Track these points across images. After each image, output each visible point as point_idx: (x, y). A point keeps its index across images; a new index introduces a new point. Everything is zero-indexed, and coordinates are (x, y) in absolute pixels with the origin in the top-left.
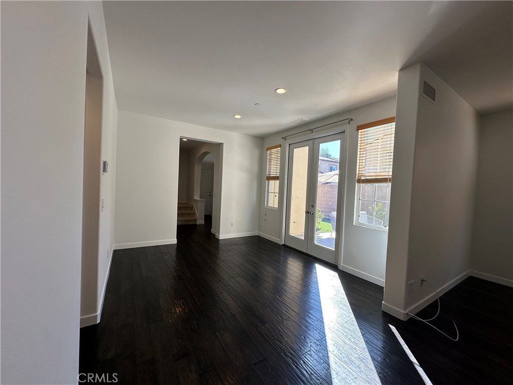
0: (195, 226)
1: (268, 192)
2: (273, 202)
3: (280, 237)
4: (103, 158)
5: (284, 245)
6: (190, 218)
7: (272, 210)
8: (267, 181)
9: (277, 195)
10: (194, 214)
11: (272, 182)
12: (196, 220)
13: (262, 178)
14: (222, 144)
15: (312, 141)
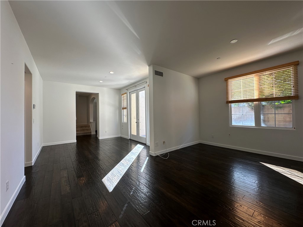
0: (90, 136)
1: (123, 115)
2: (125, 120)
3: (128, 136)
4: (33, 103)
5: (130, 139)
6: (88, 132)
7: (125, 123)
8: (123, 110)
9: (126, 116)
10: (90, 129)
11: (125, 110)
12: (91, 132)
13: (121, 108)
14: (98, 94)
15: (136, 91)
